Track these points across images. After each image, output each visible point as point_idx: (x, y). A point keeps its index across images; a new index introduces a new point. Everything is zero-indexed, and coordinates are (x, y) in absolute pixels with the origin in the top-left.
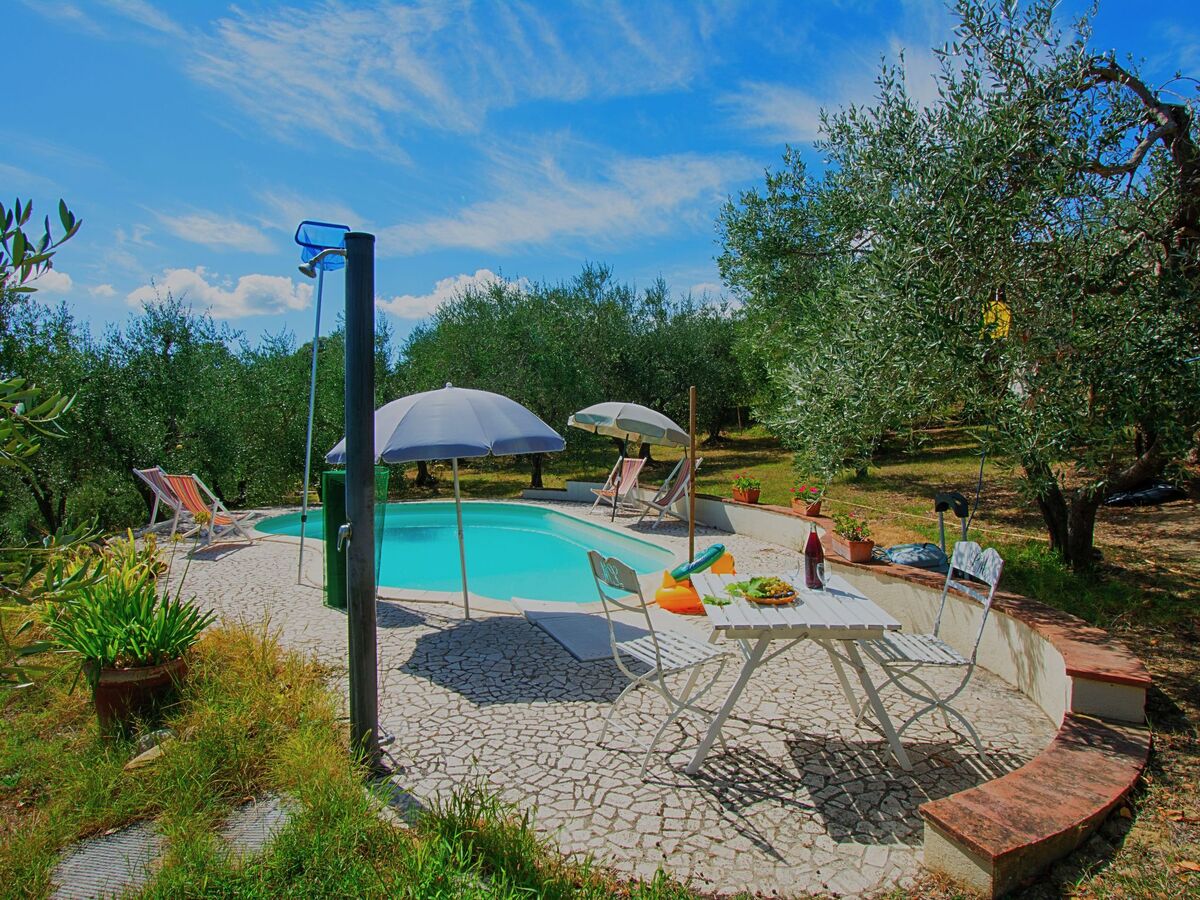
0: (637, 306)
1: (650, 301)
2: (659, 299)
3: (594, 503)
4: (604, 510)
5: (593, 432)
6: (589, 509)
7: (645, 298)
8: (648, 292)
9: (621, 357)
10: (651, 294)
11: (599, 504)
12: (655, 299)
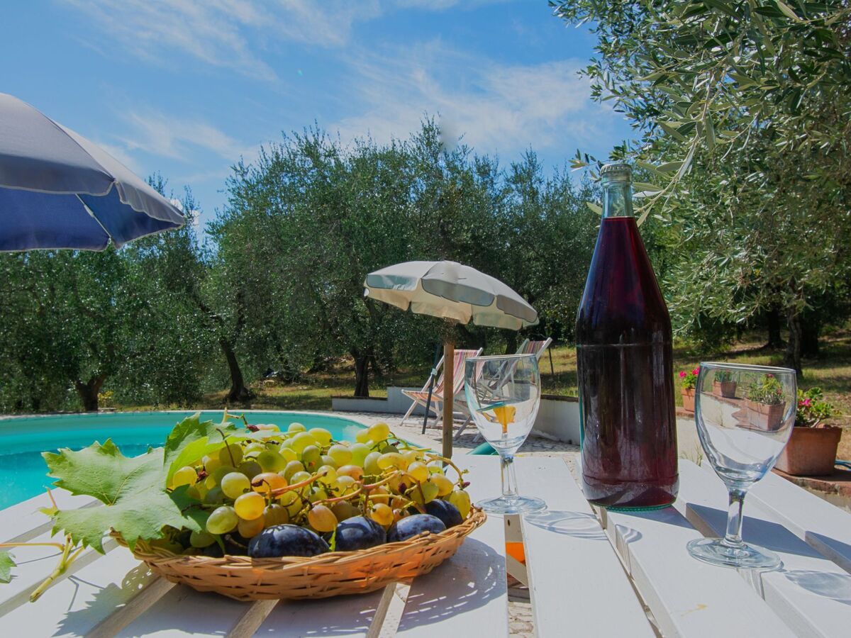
0: (500, 184)
1: (518, 179)
2: (530, 176)
3: (404, 414)
4: (418, 422)
5: (405, 309)
6: (399, 420)
7: (511, 174)
8: (515, 168)
9: (474, 238)
10: (519, 170)
11: (413, 415)
12: (524, 176)
